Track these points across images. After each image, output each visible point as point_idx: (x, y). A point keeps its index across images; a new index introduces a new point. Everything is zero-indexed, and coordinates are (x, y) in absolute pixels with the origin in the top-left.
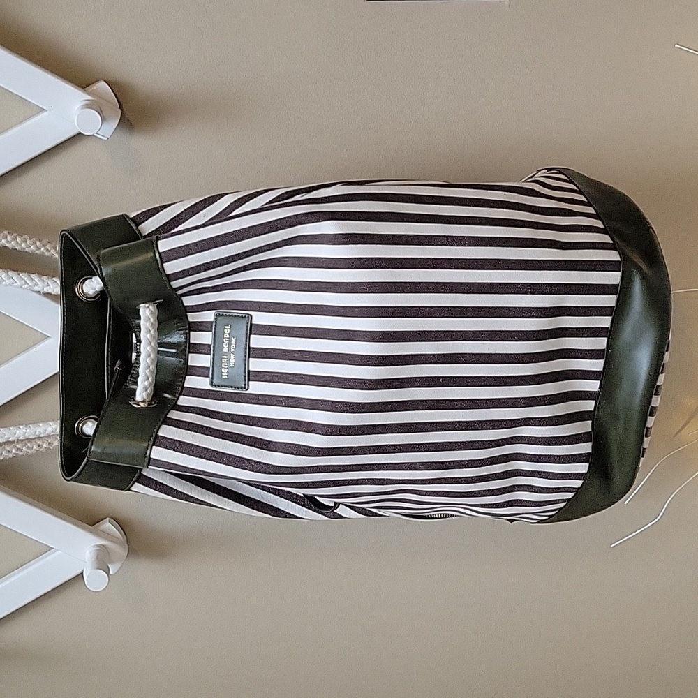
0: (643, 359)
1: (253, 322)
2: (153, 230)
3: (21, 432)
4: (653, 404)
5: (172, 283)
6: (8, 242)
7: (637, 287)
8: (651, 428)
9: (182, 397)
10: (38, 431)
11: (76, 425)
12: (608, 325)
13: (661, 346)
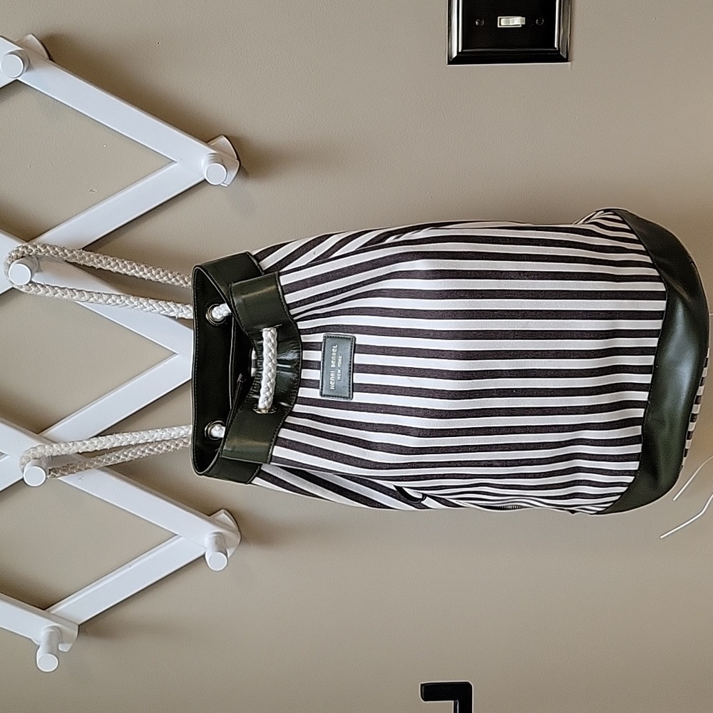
0: (685, 373)
1: (357, 343)
2: (271, 265)
3: (158, 435)
4: (693, 412)
5: (291, 311)
6: (144, 274)
7: (680, 312)
8: (692, 432)
9: (296, 405)
10: (173, 433)
11: (206, 429)
12: (655, 345)
13: (700, 363)
